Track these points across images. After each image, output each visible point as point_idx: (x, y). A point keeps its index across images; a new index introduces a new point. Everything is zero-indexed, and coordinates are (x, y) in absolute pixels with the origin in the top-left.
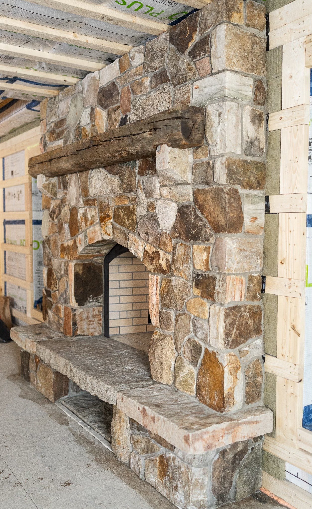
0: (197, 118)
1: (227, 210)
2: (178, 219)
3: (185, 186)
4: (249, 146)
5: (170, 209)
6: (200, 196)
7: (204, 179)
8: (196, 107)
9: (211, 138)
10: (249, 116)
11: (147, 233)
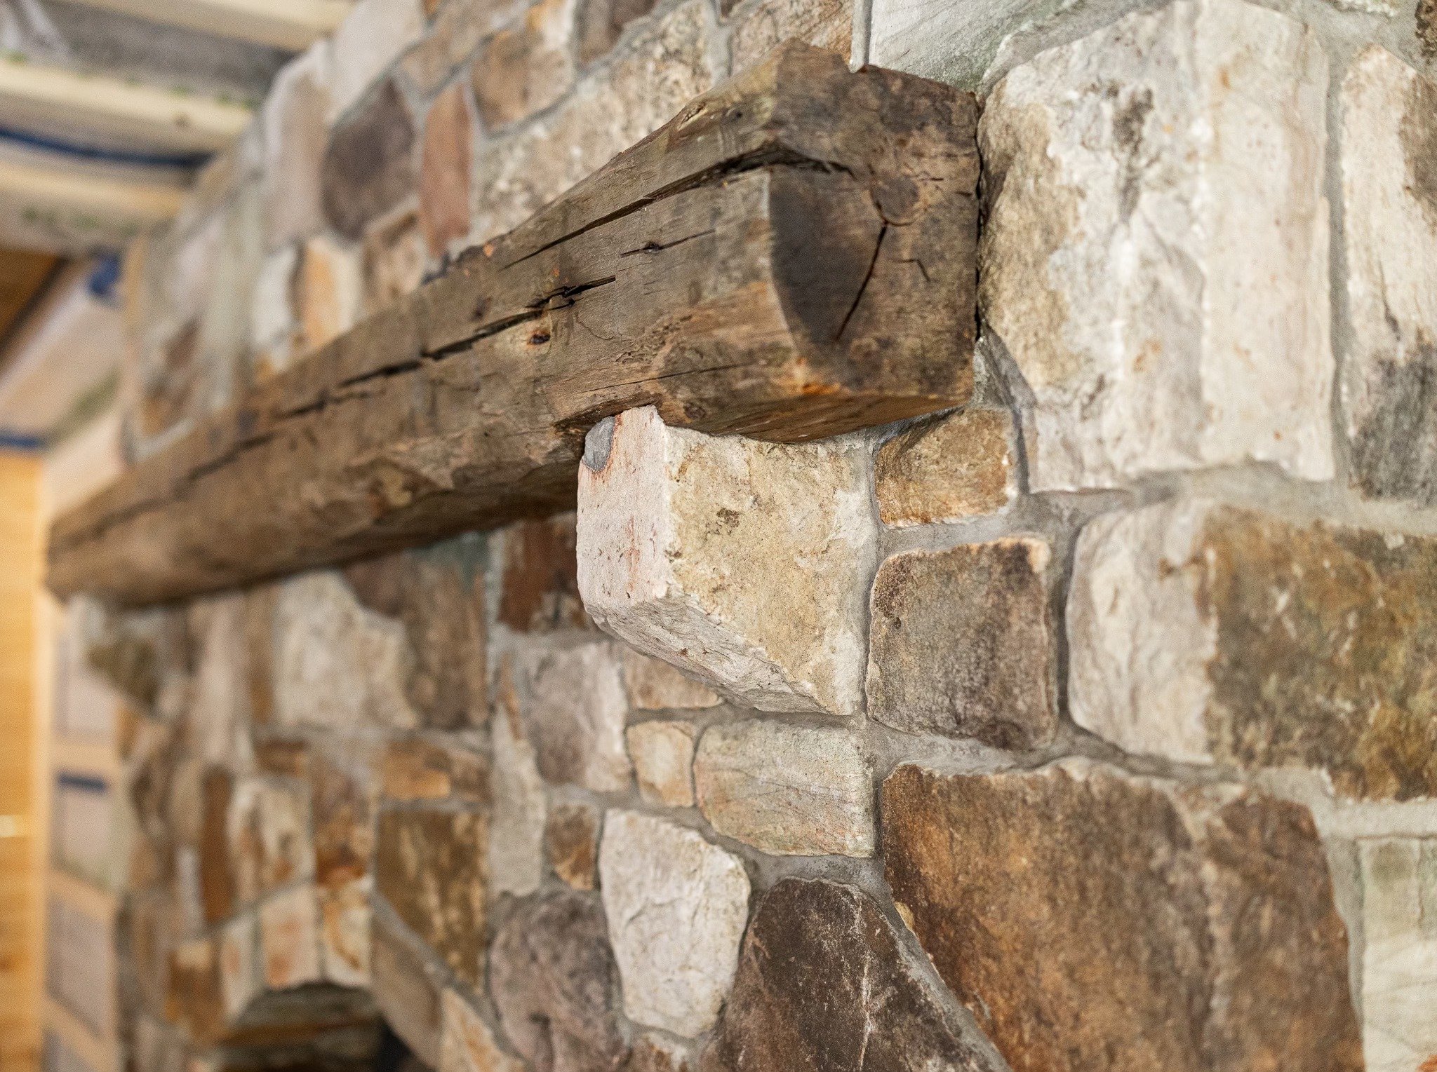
0: (915, 168)
1: (1219, 1018)
2: (749, 982)
3: (810, 733)
4: (1401, 408)
5: (693, 893)
6: (938, 836)
7: (972, 693)
8: (908, 80)
9: (1040, 343)
10: (1394, 143)
11: (541, 1021)
